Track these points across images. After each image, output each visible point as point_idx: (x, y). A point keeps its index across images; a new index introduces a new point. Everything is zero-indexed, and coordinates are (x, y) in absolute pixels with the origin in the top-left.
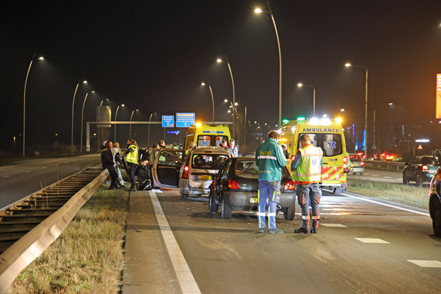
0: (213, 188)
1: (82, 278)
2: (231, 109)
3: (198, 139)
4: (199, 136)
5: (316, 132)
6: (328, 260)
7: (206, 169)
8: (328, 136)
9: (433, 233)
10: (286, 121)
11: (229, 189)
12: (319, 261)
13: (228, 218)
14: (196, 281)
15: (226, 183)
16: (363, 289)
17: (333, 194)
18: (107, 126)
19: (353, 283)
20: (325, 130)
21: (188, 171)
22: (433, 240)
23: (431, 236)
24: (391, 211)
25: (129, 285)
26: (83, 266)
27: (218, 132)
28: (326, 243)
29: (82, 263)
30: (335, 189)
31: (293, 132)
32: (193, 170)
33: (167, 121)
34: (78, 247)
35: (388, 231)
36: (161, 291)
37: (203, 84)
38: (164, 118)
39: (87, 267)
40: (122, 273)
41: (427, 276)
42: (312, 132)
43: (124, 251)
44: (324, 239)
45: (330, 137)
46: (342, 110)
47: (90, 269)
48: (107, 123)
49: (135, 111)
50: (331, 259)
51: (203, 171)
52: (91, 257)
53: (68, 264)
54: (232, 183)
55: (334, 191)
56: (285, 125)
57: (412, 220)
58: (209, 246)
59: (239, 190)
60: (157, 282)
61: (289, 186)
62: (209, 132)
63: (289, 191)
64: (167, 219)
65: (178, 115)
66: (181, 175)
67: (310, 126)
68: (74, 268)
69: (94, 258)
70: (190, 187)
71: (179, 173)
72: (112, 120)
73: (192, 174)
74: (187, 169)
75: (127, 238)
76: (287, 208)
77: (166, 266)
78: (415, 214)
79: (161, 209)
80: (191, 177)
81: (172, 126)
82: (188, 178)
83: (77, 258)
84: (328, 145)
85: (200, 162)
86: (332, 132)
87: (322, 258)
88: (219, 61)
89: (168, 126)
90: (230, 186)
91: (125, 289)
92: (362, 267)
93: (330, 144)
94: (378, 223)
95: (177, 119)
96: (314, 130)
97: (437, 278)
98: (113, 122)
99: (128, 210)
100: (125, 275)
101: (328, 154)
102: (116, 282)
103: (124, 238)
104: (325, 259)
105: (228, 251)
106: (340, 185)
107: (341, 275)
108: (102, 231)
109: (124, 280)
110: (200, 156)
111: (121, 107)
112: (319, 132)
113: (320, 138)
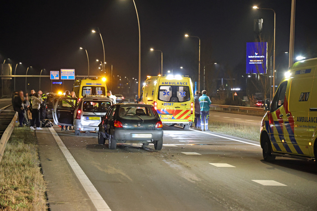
0: (101, 126)
1: (17, 199)
2: (101, 67)
3: (83, 89)
4: (83, 87)
5: (171, 85)
6: (196, 181)
7: (93, 112)
8: (180, 87)
9: (263, 159)
10: (149, 77)
11: (115, 128)
12: (189, 182)
13: (113, 149)
14: (104, 199)
15: (112, 124)
16: (228, 204)
17: (183, 129)
18: (9, 78)
19: (219, 199)
20: (178, 83)
21: (80, 114)
22: (265, 164)
23: (262, 161)
24: (228, 142)
25: (54, 204)
26: (16, 189)
27: (97, 84)
28: (190, 168)
29: (15, 186)
30: (185, 125)
31: (155, 85)
32: (84, 113)
33: (54, 75)
34: (8, 174)
35: (231, 157)
36: (79, 208)
37: (81, 48)
38: (52, 73)
39: (19, 190)
40: (46, 194)
41: (270, 192)
42: (168, 85)
43: (43, 176)
44: (188, 165)
45: (181, 89)
46: (182, 68)
47: (22, 191)
48: (9, 76)
49: (30, 68)
50: (197, 180)
51: (92, 114)
52: (20, 181)
53: (4, 188)
54: (116, 123)
55: (184, 127)
56: (149, 79)
57: (245, 149)
58: (106, 171)
59: (122, 128)
60: (75, 200)
61: (158, 125)
62: (91, 84)
63: (158, 129)
64: (69, 150)
65: (63, 70)
66: (75, 117)
67: (167, 80)
68: (9, 191)
69: (23, 182)
70: (82, 126)
71: (73, 115)
72: (13, 74)
73: (84, 116)
74: (79, 112)
75: (42, 165)
76: (157, 141)
77: (78, 188)
78: (245, 144)
79: (62, 143)
80: (83, 118)
81: (58, 78)
82: (80, 119)
83: (9, 182)
84: (180, 94)
85: (88, 107)
86: (183, 85)
87: (191, 179)
88: (93, 31)
89: (55, 79)
90: (115, 125)
91: (51, 207)
92: (222, 187)
93: (181, 93)
94: (222, 151)
95: (61, 74)
96: (170, 83)
97: (278, 194)
98: (13, 76)
99: (37, 143)
100: (49, 196)
101: (180, 101)
102: (44, 201)
103: (40, 166)
104: (193, 180)
105: (121, 175)
106: (188, 123)
107: (209, 193)
108: (24, 161)
109: (49, 199)
110: (89, 102)
111: (19, 64)
112: (174, 85)
113: (174, 89)
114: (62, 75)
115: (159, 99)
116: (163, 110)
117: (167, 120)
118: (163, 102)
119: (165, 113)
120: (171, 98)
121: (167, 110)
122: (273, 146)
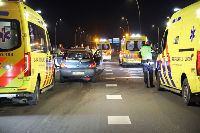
5: (134, 40)
20: (138, 39)
33: (110, 41)
48: (89, 42)
65: (114, 38)
67: (131, 38)
86: (141, 40)
93: (140, 45)
96: (133, 39)
112: (135, 40)
113: (136, 43)
114: (114, 40)
115: (127, 49)
116: (129, 56)
117: (131, 62)
118: (129, 51)
119: (130, 57)
120: (134, 48)
121: (132, 56)
122: (160, 78)
